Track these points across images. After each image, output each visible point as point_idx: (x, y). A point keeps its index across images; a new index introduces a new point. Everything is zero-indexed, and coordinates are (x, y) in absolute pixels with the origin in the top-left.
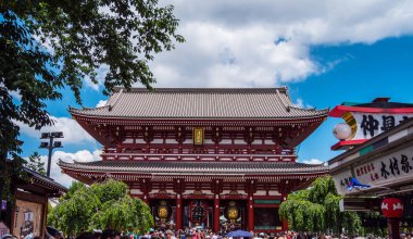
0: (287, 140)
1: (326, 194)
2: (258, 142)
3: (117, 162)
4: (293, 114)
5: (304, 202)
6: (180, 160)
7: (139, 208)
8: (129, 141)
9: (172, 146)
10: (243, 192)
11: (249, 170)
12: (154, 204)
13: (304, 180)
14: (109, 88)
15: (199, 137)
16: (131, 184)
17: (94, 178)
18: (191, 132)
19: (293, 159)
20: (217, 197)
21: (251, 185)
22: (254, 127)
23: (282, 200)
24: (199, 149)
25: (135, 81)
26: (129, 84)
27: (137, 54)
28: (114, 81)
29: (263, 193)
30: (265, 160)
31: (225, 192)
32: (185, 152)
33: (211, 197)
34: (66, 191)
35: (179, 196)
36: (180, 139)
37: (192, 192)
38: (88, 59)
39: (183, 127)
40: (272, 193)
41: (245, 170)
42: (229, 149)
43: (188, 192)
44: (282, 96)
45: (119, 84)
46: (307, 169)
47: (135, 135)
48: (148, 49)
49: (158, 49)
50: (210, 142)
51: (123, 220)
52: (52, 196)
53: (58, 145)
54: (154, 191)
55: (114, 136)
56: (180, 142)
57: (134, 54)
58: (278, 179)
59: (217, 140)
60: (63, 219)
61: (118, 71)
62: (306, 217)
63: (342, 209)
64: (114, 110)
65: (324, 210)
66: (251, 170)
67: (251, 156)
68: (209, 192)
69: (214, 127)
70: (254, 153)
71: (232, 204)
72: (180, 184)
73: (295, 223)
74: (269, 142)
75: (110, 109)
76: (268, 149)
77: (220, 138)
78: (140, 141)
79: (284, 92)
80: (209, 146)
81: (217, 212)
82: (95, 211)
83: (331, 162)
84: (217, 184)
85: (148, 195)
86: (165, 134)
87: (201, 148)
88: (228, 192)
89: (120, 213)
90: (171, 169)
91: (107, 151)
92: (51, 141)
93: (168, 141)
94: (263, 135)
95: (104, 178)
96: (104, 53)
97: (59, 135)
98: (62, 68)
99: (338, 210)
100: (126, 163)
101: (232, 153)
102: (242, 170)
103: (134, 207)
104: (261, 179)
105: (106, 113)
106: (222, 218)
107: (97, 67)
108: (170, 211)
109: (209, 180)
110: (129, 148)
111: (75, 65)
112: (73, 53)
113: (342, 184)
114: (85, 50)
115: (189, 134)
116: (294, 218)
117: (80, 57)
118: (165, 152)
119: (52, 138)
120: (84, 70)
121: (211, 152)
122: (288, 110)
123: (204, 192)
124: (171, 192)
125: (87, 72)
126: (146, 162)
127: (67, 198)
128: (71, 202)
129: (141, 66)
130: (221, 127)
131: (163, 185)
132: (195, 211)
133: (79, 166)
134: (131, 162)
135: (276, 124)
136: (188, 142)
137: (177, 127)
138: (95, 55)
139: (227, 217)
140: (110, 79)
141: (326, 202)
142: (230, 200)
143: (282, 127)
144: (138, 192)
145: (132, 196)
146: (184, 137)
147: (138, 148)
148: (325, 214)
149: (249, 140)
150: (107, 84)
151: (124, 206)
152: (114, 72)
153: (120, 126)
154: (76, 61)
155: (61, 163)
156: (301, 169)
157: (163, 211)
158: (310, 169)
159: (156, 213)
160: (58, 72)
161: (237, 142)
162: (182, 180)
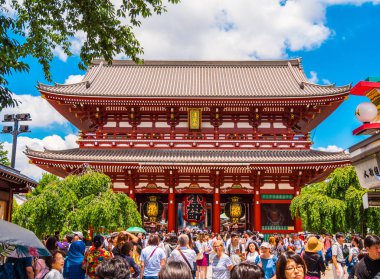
0: (301, 123)
1: (347, 187)
2: (265, 125)
3: (97, 150)
4: (308, 91)
5: (320, 197)
6: (172, 147)
7: (123, 205)
8: (111, 124)
9: (164, 130)
10: (247, 186)
11: (254, 159)
12: (142, 199)
13: (321, 170)
14: (86, 59)
15: (195, 120)
16: (114, 177)
17: (69, 170)
18: (186, 113)
19: (308, 146)
20: (217, 191)
21: (257, 176)
22: (260, 108)
23: (294, 195)
24: (195, 134)
25: (118, 51)
26: (110, 56)
27: (121, 19)
28: (92, 52)
29: (271, 186)
30: (275, 147)
31: (226, 185)
32: (179, 138)
33: (209, 191)
34: (35, 185)
35: (171, 191)
36: (173, 122)
37: (187, 185)
38: (60, 25)
39: (176, 108)
40: (282, 186)
41: (250, 159)
42: (232, 134)
43: (182, 185)
44: (295, 70)
45: (98, 55)
46: (324, 158)
47: (118, 116)
48: (134, 12)
49: (146, 13)
50: (208, 125)
51: (104, 219)
52: (17, 192)
53: (25, 129)
54: (141, 185)
55: (93, 118)
56: (173, 125)
57: (116, 18)
58: (289, 170)
59: (216, 123)
60: (31, 219)
61: (97, 39)
62: (323, 215)
63: (366, 205)
64: (92, 87)
65: (345, 206)
66: (258, 159)
67: (258, 142)
68: (206, 186)
69: (213, 108)
70: (261, 138)
71: (235, 200)
72: (172, 176)
73: (310, 222)
74: (278, 125)
75: (88, 86)
76: (278, 134)
77: (221, 120)
78: (124, 125)
79: (298, 66)
80: (208, 131)
81: (216, 209)
82: (70, 209)
83: (352, 149)
84: (217, 176)
85: (134, 189)
86: (154, 116)
87: (197, 133)
88: (230, 185)
89: (101, 211)
90: (162, 158)
91: (85, 137)
92: (16, 125)
93: (159, 125)
94: (271, 117)
95: (81, 170)
96: (80, 18)
97: (26, 117)
98: (27, 36)
99: (362, 206)
100: (107, 151)
101: (234, 138)
102: (247, 159)
103: (117, 204)
104: (269, 170)
105: (83, 91)
106: (223, 216)
107: (71, 34)
108: (160, 208)
109: (208, 171)
110: (112, 133)
111: (44, 32)
112: (41, 17)
113: (366, 175)
114: (56, 14)
115: (184, 116)
116: (308, 216)
117: (49, 22)
118: (155, 138)
119: (16, 121)
120: (55, 38)
121: (210, 137)
122: (302, 87)
123: (201, 185)
124: (162, 185)
125: (59, 41)
126: (132, 150)
127: (37, 193)
128: (41, 198)
129: (124, 33)
130: (221, 108)
131: (152, 177)
132: (190, 208)
133: (50, 155)
134: (114, 150)
135: (288, 103)
136: (182, 125)
137: (169, 108)
138: (68, 20)
139: (228, 214)
140: (87, 49)
141: (347, 196)
142: (232, 195)
143: (294, 107)
144: (122, 185)
145: (116, 190)
146: (177, 120)
147: (123, 133)
148: (347, 211)
149: (255, 122)
150: (84, 56)
151: (105, 202)
152: (92, 41)
153: (100, 107)
154: (45, 27)
155: (28, 152)
156: (318, 158)
157: (153, 209)
158: (328, 158)
159: (144, 211)
160: (22, 41)
161: (241, 125)
162: (175, 171)
